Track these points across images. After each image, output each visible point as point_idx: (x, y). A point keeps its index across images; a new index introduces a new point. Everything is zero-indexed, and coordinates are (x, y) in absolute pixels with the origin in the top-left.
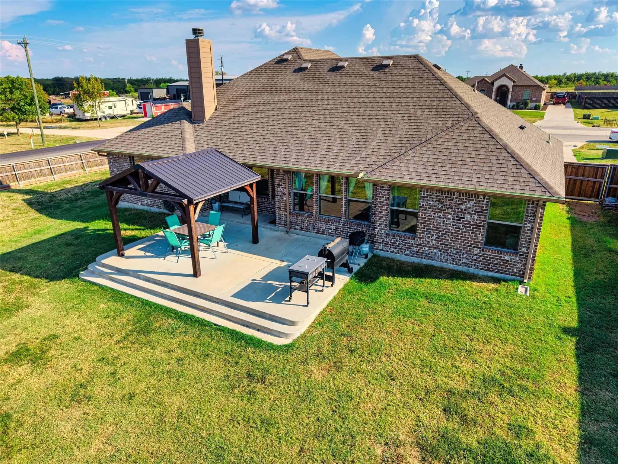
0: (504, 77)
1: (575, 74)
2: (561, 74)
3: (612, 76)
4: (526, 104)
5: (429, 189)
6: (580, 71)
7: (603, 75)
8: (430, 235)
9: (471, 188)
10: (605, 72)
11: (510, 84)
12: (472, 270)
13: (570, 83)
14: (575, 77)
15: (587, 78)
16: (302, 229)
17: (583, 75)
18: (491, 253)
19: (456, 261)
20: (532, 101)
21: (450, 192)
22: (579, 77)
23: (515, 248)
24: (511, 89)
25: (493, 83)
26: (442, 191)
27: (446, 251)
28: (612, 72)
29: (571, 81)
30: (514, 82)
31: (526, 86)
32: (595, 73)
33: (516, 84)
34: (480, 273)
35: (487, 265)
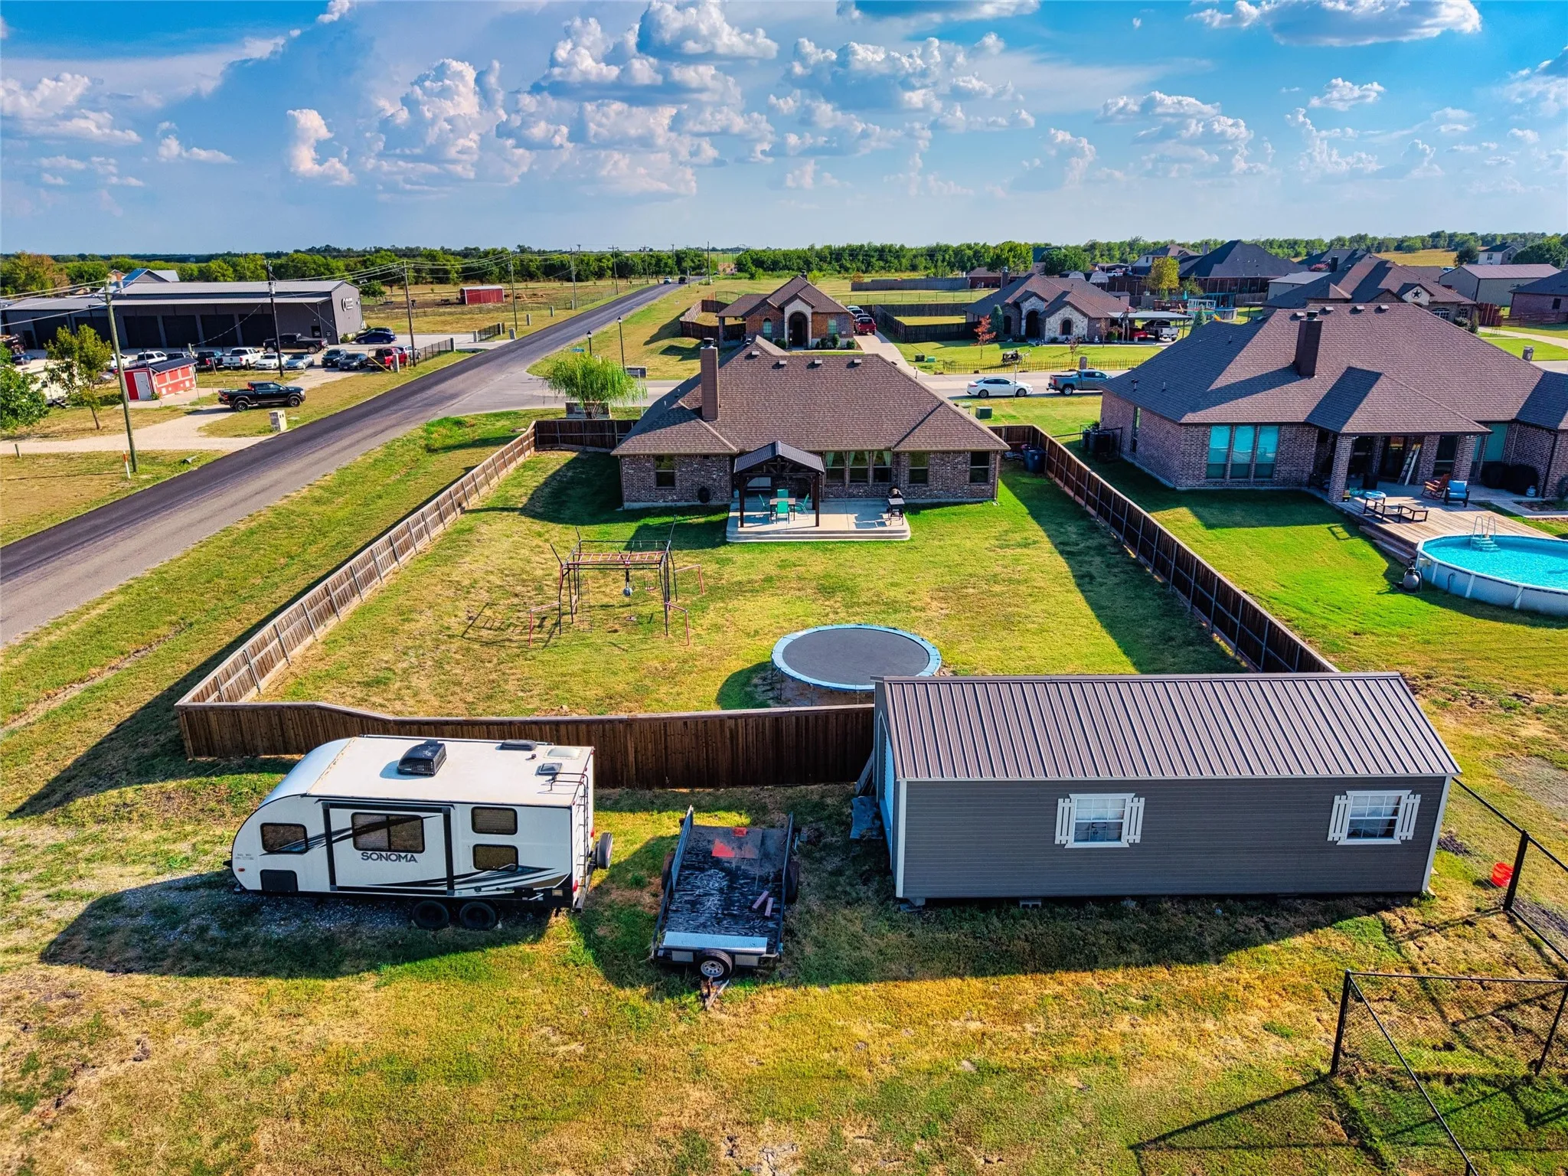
0: (798, 300)
1: (829, 247)
2: (806, 247)
3: (890, 251)
4: (834, 341)
5: (935, 452)
6: (839, 242)
7: (876, 250)
8: (937, 482)
9: (962, 448)
10: (878, 244)
11: (808, 311)
12: (964, 500)
13: (825, 266)
14: (831, 254)
15: (851, 255)
16: (835, 497)
17: (844, 249)
18: (975, 487)
19: (955, 496)
20: (842, 336)
21: (948, 452)
22: (838, 254)
23: (986, 481)
24: (810, 319)
25: (781, 309)
26: (943, 452)
27: (948, 491)
28: (889, 243)
29: (825, 261)
30: (813, 307)
31: (830, 313)
32: (862, 246)
33: (815, 310)
34: (970, 500)
35: (973, 495)
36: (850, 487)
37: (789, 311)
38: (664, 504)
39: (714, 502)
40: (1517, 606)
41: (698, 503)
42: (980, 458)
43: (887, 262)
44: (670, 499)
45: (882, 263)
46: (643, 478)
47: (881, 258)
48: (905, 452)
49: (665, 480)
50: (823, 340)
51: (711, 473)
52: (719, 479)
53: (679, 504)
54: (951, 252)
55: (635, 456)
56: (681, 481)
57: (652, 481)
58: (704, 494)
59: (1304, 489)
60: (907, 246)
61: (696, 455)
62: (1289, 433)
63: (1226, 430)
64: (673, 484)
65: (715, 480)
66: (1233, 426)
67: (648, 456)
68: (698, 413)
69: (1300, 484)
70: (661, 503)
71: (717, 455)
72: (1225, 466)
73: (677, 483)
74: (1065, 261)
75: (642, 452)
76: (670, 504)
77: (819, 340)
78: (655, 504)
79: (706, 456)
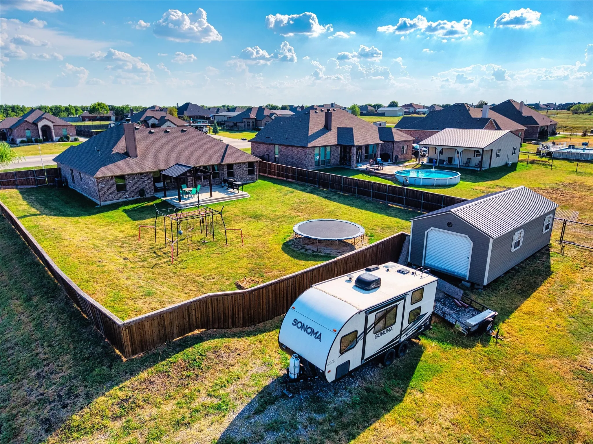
0: (44, 119)
4: (68, 139)
8: (237, 176)
9: (244, 161)
11: (51, 125)
19: (244, 181)
21: (240, 163)
23: (254, 174)
24: (52, 128)
25: (35, 124)
26: (238, 163)
27: (241, 179)
31: (63, 125)
33: (54, 124)
34: (249, 182)
35: (250, 180)
36: (204, 182)
37: (40, 125)
38: (122, 200)
39: (147, 196)
40: (435, 185)
41: (139, 197)
42: (251, 164)
43: (17, 113)
44: (125, 197)
45: (14, 114)
46: (110, 188)
47: (13, 111)
48: (225, 164)
49: (121, 188)
50: (61, 138)
51: (144, 182)
52: (148, 184)
53: (130, 199)
54: (48, 109)
55: (104, 177)
56: (130, 188)
57: (114, 189)
58: (142, 192)
59: (339, 166)
60: (26, 106)
61: (137, 174)
62: (333, 148)
63: (318, 148)
64: (126, 190)
65: (146, 185)
66: (319, 147)
67: (112, 177)
68: (127, 155)
69: (337, 165)
70: (120, 200)
71: (147, 173)
72: (319, 161)
73: (128, 189)
74: (123, 110)
75: (108, 175)
76: (125, 200)
77: (59, 138)
78: (118, 201)
79: (141, 174)
